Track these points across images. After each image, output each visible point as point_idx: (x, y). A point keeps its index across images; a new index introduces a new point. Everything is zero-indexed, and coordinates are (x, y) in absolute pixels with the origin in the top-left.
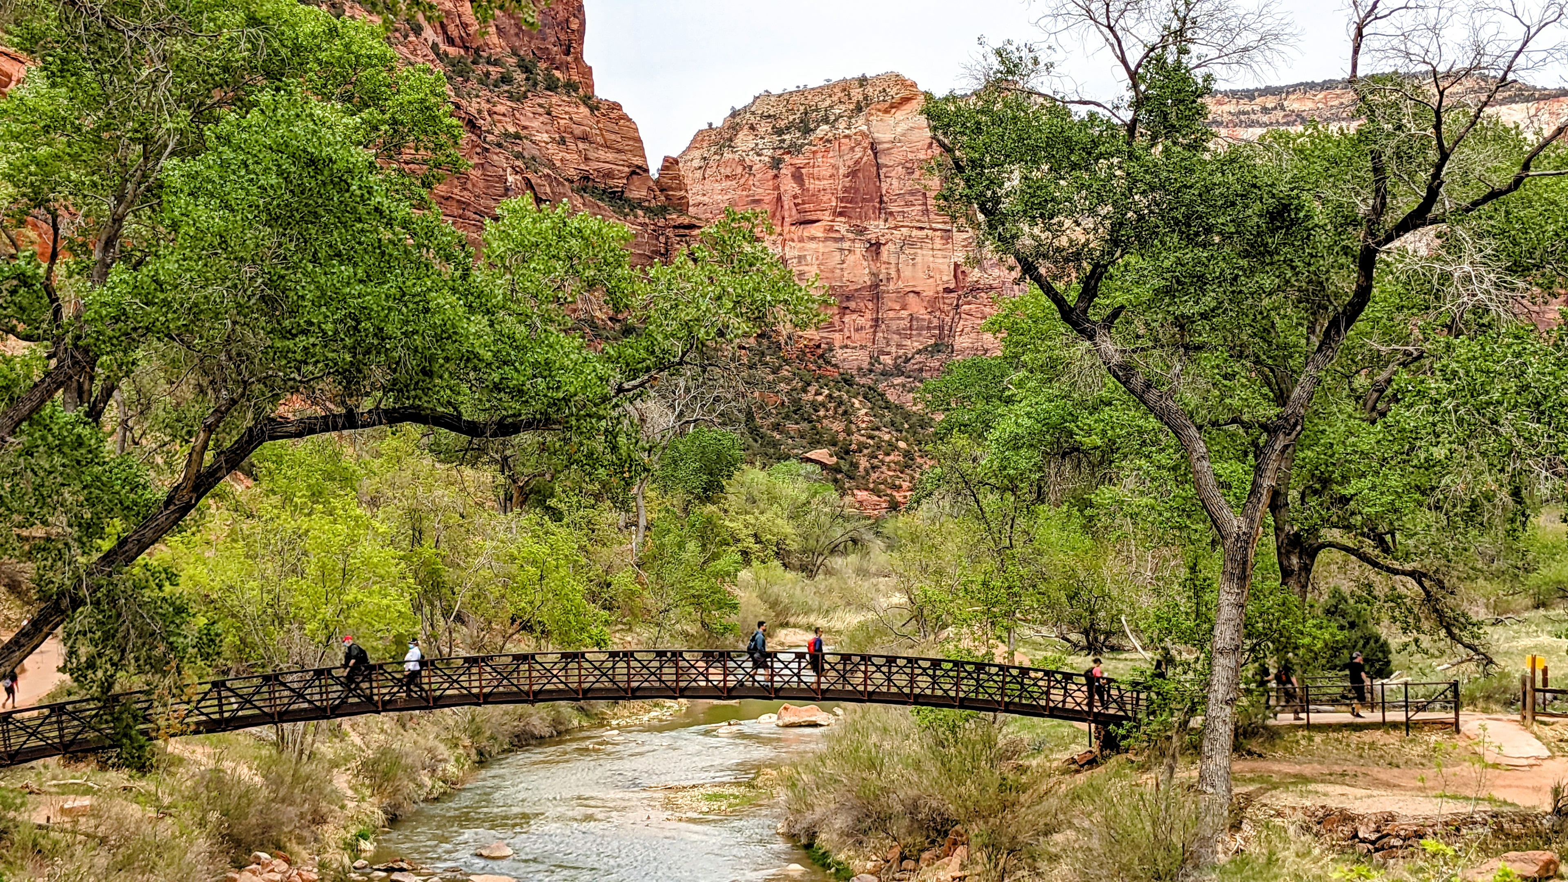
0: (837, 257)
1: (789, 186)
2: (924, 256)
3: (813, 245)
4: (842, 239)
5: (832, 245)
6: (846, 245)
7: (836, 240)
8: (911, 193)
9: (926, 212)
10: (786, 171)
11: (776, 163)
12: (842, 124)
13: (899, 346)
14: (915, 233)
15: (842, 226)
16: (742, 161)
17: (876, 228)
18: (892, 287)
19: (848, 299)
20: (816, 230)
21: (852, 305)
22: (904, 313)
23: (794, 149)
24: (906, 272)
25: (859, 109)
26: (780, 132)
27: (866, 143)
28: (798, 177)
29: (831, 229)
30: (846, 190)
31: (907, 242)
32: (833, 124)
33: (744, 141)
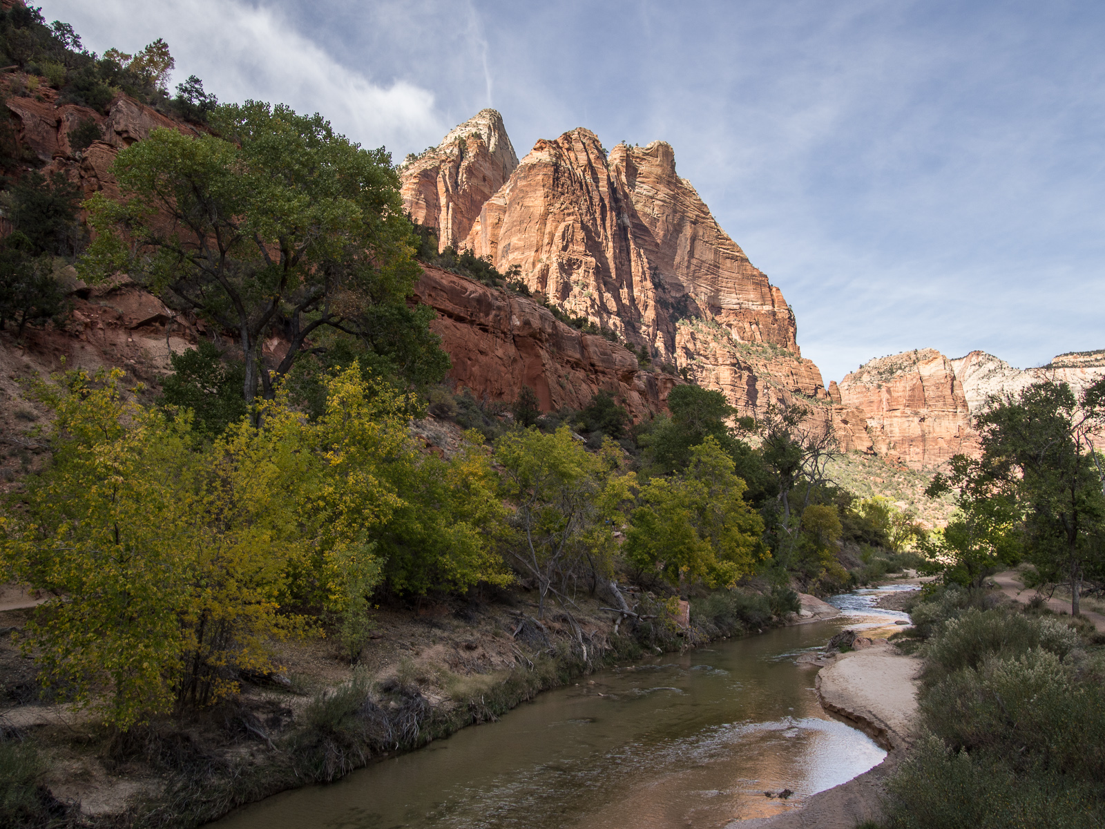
0: (907, 424)
1: (885, 396)
2: (945, 423)
3: (896, 419)
4: (909, 416)
5: (904, 419)
6: (911, 419)
7: (906, 417)
8: (938, 397)
9: (945, 405)
10: (884, 389)
11: (879, 386)
12: (907, 369)
13: (935, 460)
14: (940, 413)
15: (908, 411)
16: (865, 386)
17: (923, 411)
18: (931, 436)
19: (912, 441)
20: (898, 413)
21: (914, 443)
22: (936, 447)
23: (887, 381)
24: (937, 429)
25: (914, 363)
26: (880, 374)
27: (918, 377)
28: (889, 391)
29: (904, 413)
30: (910, 396)
31: (938, 417)
32: (903, 370)
33: (866, 378)
